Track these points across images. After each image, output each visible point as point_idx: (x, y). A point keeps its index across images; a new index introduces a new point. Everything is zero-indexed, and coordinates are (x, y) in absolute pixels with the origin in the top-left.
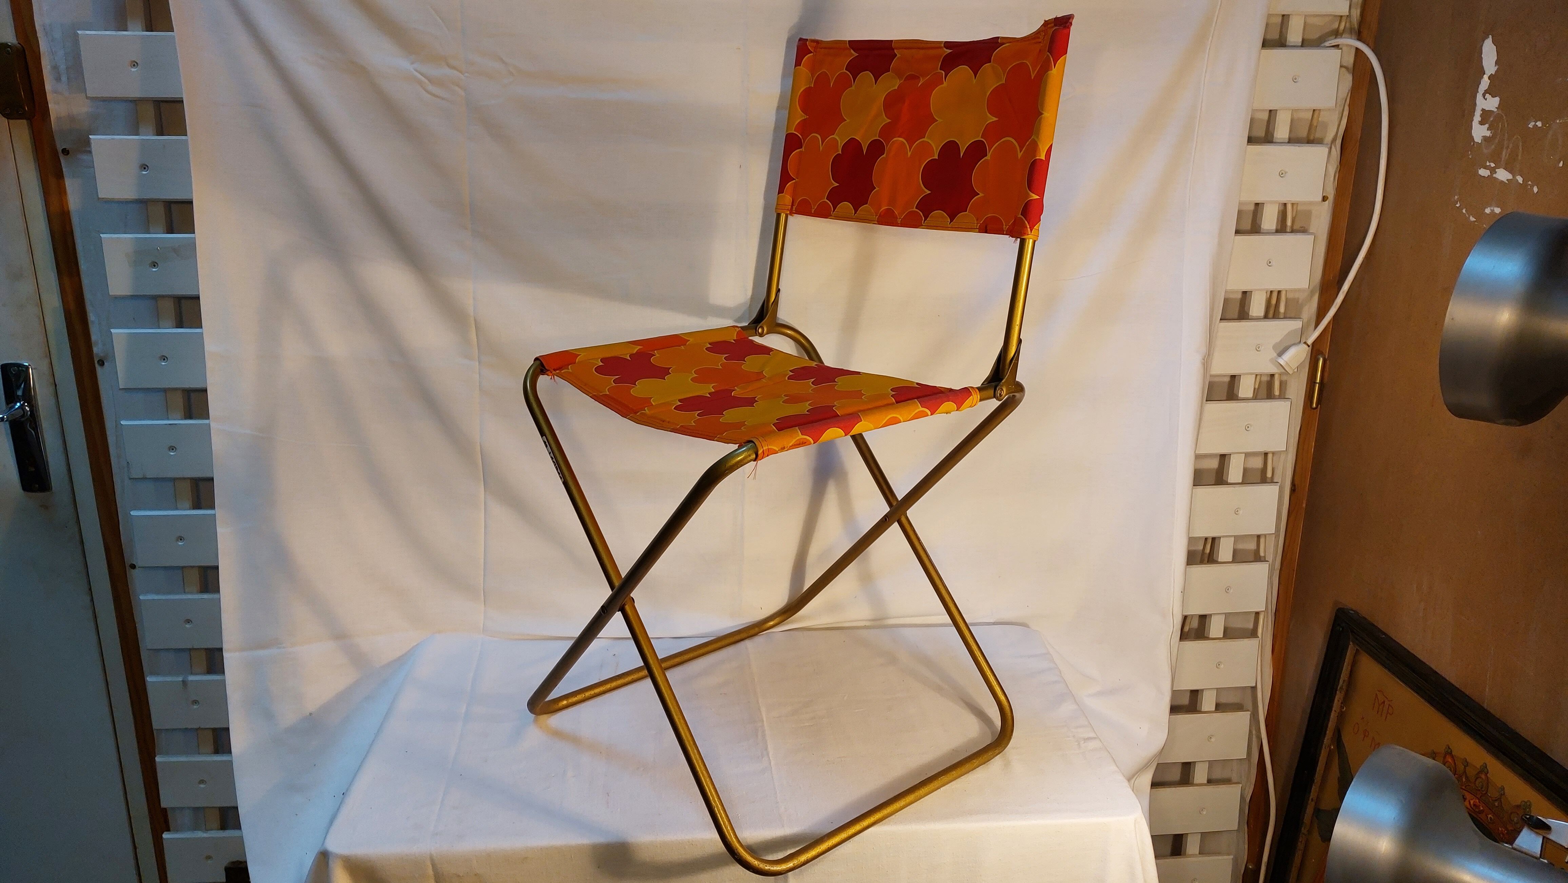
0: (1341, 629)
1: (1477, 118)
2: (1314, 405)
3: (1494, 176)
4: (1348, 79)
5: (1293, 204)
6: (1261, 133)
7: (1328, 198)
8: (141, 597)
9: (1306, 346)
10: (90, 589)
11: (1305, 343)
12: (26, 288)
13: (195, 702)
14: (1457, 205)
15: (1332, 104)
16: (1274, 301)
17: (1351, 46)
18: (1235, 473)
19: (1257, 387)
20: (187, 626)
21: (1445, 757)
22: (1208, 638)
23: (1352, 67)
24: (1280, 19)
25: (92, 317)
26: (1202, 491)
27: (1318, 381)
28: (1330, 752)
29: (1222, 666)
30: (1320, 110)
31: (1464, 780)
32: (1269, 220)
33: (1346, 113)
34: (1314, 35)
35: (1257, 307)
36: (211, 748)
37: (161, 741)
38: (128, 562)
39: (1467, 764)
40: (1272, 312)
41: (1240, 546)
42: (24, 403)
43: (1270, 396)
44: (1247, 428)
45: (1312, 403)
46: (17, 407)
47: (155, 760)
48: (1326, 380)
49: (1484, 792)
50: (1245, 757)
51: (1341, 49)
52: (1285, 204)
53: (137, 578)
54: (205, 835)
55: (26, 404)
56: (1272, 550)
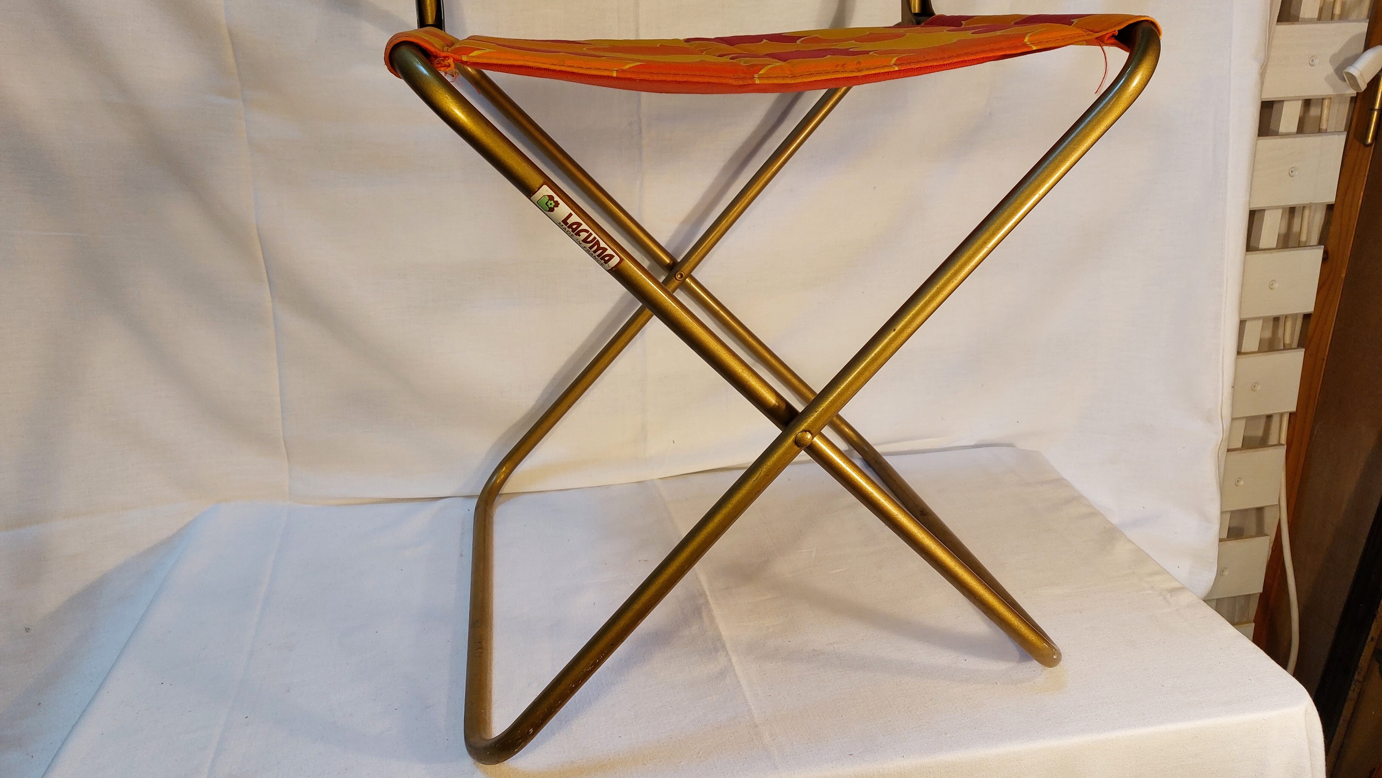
2: (1369, 141)
16: (1330, 1)
18: (1268, 234)
19: (1302, 116)
27: (1377, 106)
29: (1242, 483)
35: (1310, 7)
40: (1326, 14)
41: (1265, 331)
44: (1291, 173)
45: (1365, 139)
50: (1261, 591)
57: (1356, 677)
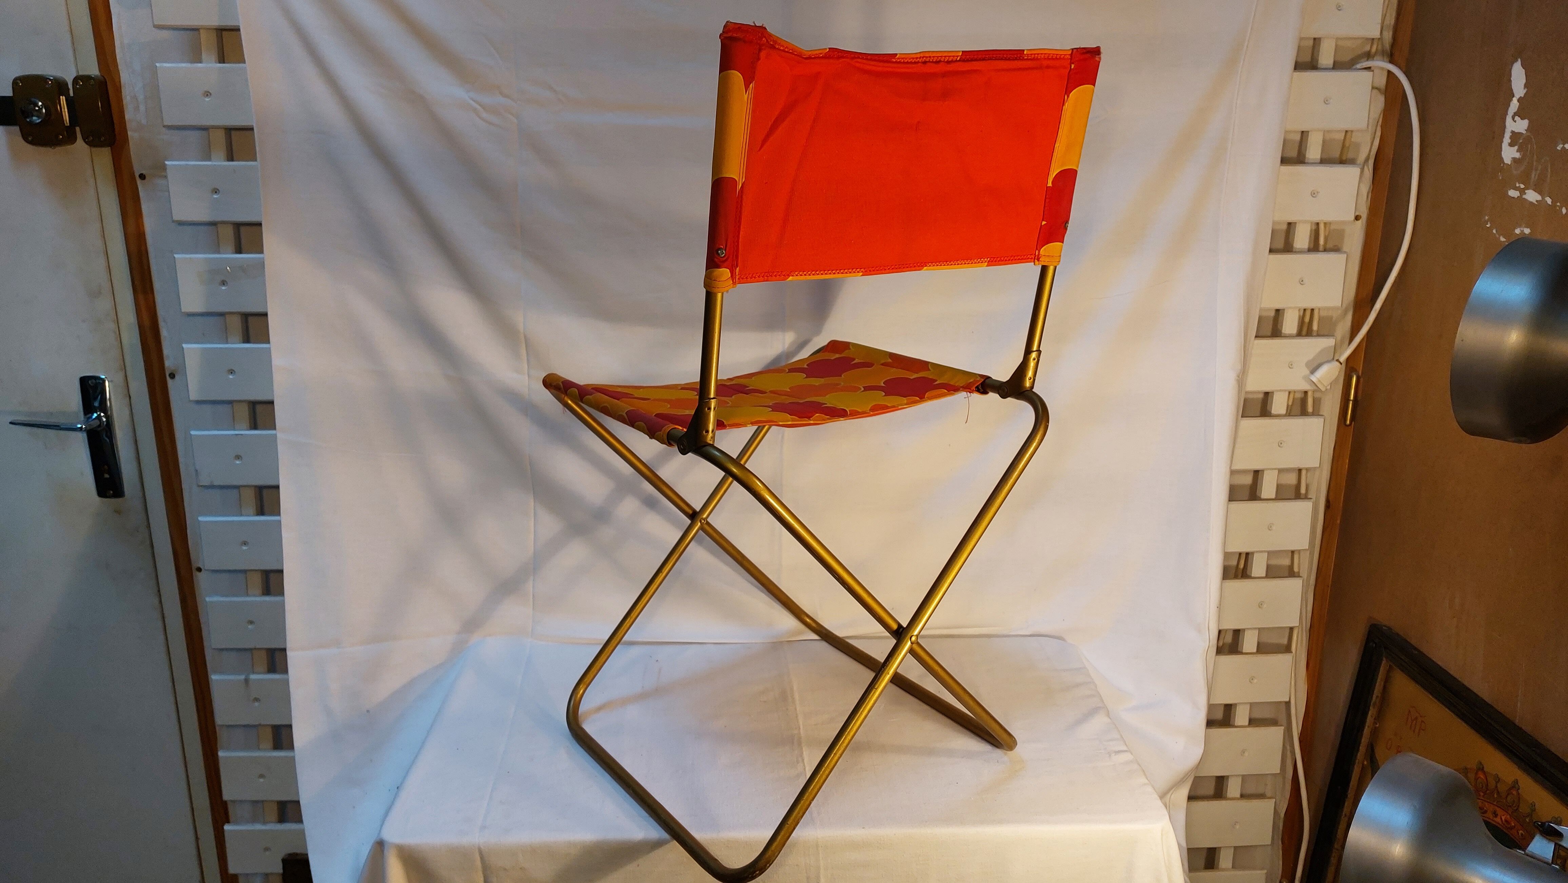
0: (1374, 645)
1: (1507, 139)
2: (1348, 422)
3: (1524, 196)
4: (1380, 102)
5: (1325, 224)
6: (1293, 153)
7: (1361, 217)
8: (207, 599)
9: (1338, 364)
10: (159, 591)
11: (1338, 360)
12: (104, 304)
13: (256, 700)
14: (1488, 226)
15: (1363, 125)
16: (1307, 319)
17: (1382, 69)
18: (1268, 488)
19: (1290, 404)
20: (250, 627)
21: (1476, 774)
22: (1242, 653)
23: (1384, 88)
24: (1311, 43)
25: (164, 333)
26: (1235, 505)
27: (1352, 398)
28: (1363, 768)
29: (1255, 681)
30: (1352, 131)
31: (1496, 796)
32: (1302, 239)
33: (1379, 134)
34: (1347, 58)
35: (1290, 325)
36: (270, 744)
37: (223, 736)
38: (195, 565)
39: (1499, 780)
40: (1305, 330)
41: (1274, 562)
42: (100, 414)
43: (1304, 413)
44: (1280, 444)
45: (1345, 420)
46: (94, 417)
47: (217, 755)
48: (1359, 398)
49: (1516, 808)
50: (1279, 772)
51: (1373, 71)
52: (1318, 224)
53: (202, 581)
54: (263, 827)
55: (102, 414)
56: (1307, 566)
57: (1336, 846)
